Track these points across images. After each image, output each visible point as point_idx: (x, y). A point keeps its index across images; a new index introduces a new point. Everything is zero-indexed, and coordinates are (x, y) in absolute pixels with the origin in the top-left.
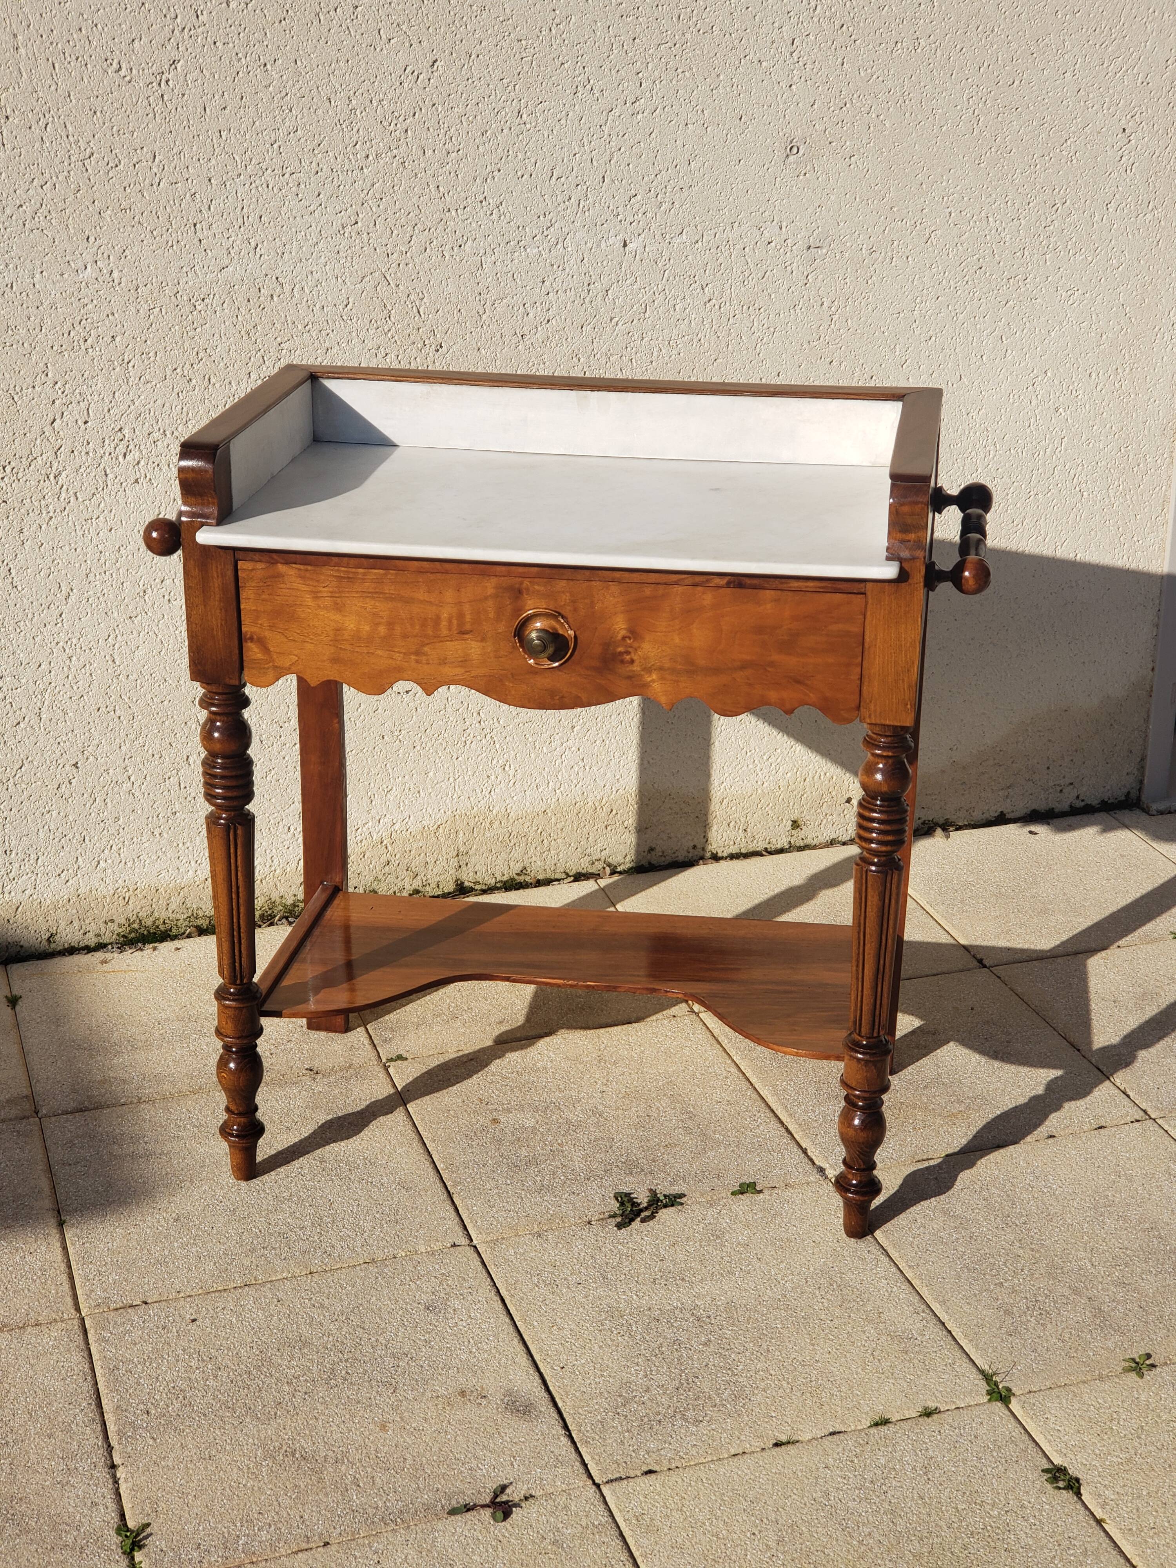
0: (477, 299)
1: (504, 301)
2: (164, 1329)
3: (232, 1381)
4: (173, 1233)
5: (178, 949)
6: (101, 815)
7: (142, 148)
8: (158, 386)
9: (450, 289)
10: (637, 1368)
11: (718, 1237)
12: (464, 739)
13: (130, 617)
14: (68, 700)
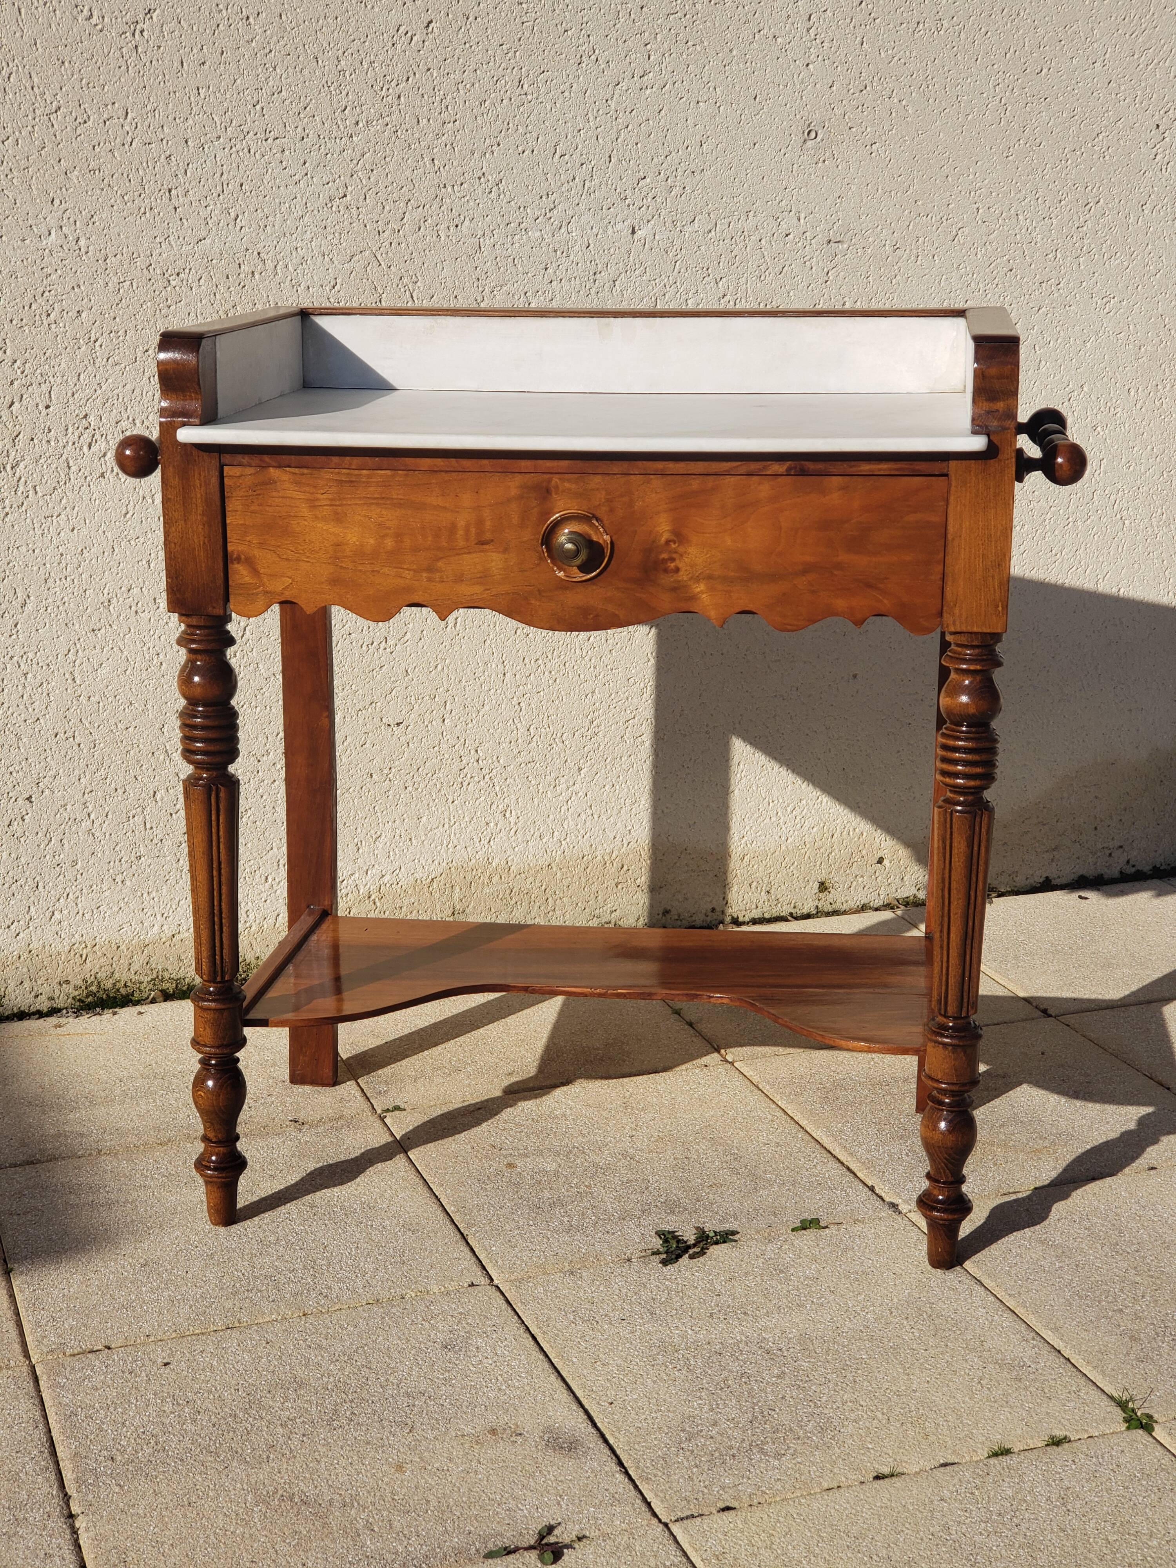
0: (475, 285)
1: (504, 288)
2: (131, 1373)
3: (214, 1425)
4: (140, 1278)
5: (140, 1013)
6: (57, 857)
7: (113, 103)
8: (127, 369)
9: (446, 273)
10: (700, 1402)
11: (781, 1271)
12: (460, 780)
13: (93, 630)
14: (22, 723)
